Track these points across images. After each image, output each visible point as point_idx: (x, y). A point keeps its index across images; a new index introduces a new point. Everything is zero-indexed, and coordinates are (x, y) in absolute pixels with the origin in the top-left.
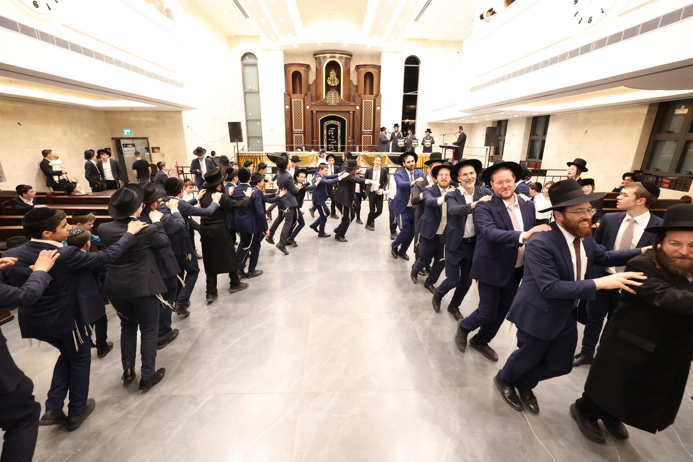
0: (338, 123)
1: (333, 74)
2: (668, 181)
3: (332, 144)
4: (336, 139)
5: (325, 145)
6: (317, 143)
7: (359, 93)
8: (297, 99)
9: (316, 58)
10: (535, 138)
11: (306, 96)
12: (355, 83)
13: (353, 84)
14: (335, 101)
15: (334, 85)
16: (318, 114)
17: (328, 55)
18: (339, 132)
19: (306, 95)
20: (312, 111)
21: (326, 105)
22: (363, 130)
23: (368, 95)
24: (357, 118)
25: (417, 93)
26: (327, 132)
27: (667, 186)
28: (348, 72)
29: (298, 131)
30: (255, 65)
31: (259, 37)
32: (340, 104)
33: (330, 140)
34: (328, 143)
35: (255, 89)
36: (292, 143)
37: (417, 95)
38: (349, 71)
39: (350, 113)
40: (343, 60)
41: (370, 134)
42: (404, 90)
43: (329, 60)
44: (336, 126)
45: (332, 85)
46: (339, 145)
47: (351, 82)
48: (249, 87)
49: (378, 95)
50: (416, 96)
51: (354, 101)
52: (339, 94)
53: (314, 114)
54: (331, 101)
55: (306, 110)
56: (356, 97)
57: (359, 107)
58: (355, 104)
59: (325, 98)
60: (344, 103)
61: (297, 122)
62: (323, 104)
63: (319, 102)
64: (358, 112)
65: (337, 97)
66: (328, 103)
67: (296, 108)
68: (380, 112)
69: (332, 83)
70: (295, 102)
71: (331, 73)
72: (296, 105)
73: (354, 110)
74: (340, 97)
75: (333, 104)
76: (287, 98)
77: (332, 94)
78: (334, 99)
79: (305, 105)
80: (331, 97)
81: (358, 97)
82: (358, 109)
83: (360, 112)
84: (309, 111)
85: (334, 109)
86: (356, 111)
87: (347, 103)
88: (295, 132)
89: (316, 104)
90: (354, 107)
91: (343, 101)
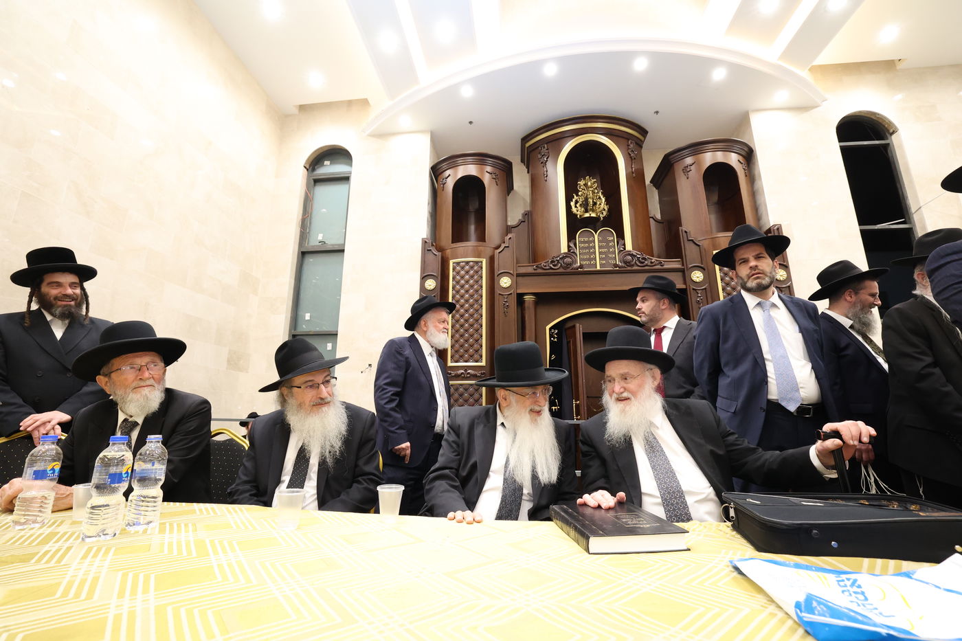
1: (589, 186)
8: (467, 256)
11: (498, 248)
13: (654, 218)
14: (606, 258)
15: (593, 215)
16: (543, 309)
17: (570, 128)
19: (500, 242)
20: (520, 297)
21: (570, 271)
23: (726, 235)
25: (907, 223)
29: (466, 368)
30: (345, 179)
31: (364, 103)
32: (625, 269)
35: (332, 242)
37: (909, 231)
40: (623, 142)
42: (857, 215)
43: (575, 143)
45: (587, 215)
48: (318, 237)
51: (674, 255)
52: (621, 235)
53: (526, 305)
54: (590, 260)
55: (497, 291)
56: (685, 239)
57: (702, 275)
58: (683, 265)
59: (566, 251)
60: (639, 264)
61: (462, 336)
62: (561, 270)
63: (545, 264)
64: (699, 292)
65: (611, 244)
66: (581, 267)
67: (462, 287)
68: (789, 287)
69: (586, 211)
70: (458, 268)
71: (582, 183)
72: (462, 277)
73: (684, 287)
74: (624, 245)
75: (598, 268)
76: (430, 257)
77: (594, 237)
78: (600, 253)
79: (496, 276)
80: (591, 245)
81: (692, 240)
82: (698, 281)
83: (708, 290)
84: (511, 294)
85: (603, 286)
86: (693, 289)
87: (651, 263)
88: (453, 373)
89: (535, 270)
90: (680, 274)
91: (635, 256)
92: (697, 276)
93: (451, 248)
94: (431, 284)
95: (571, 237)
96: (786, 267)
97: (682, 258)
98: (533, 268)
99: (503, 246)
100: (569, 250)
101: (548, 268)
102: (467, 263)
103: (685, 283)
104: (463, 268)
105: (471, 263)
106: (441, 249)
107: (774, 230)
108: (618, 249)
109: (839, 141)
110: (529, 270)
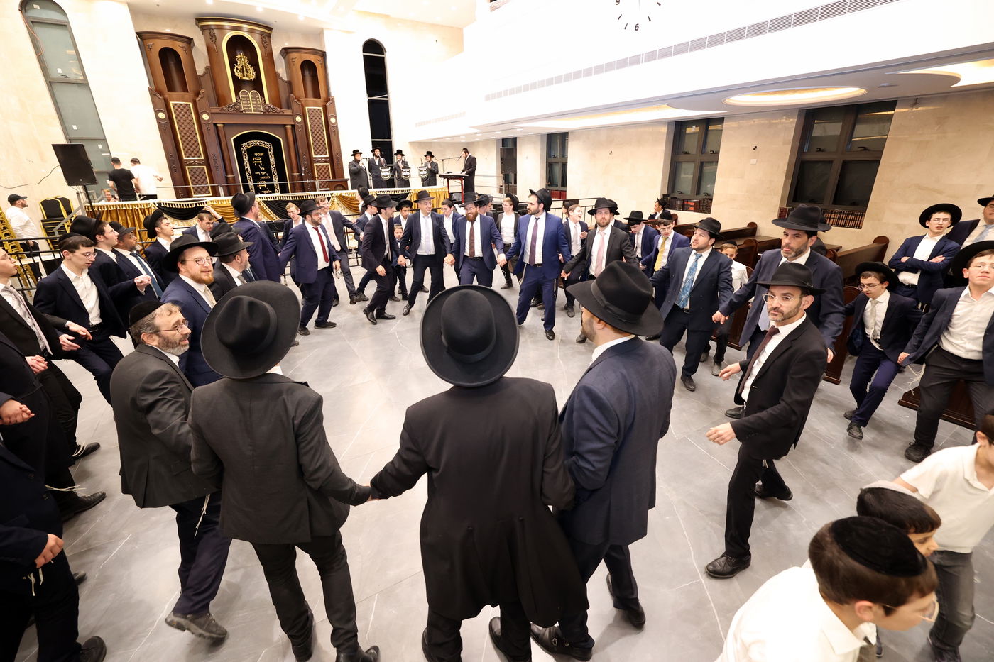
0: (267, 145)
1: (242, 59)
2: (693, 204)
3: (263, 180)
4: (269, 171)
5: (251, 183)
6: (234, 179)
7: (297, 95)
8: (177, 101)
9: (203, 28)
10: (553, 160)
11: (198, 96)
12: (285, 78)
13: (281, 79)
14: (256, 107)
15: (248, 79)
16: (228, 130)
17: (226, 24)
18: (272, 159)
19: (197, 94)
20: (215, 125)
21: (239, 112)
22: (314, 156)
23: (311, 99)
24: (298, 135)
25: (387, 97)
26: (250, 160)
27: (692, 208)
28: (269, 57)
29: (194, 160)
32: (267, 112)
33: (258, 173)
34: (256, 179)
35: (75, 76)
36: (186, 182)
37: (387, 101)
38: (271, 54)
39: (286, 129)
40: (258, 36)
41: (326, 162)
42: (367, 93)
43: (230, 34)
44: (265, 151)
45: (244, 78)
46: (276, 182)
47: (276, 75)
49: (328, 99)
50: (386, 103)
51: (289, 107)
52: (262, 95)
53: (219, 128)
54: (248, 107)
55: (202, 122)
56: (293, 101)
58: (292, 113)
59: (235, 101)
60: (273, 111)
61: (188, 144)
62: (234, 112)
63: (226, 108)
64: (300, 126)
65: (258, 99)
66: (244, 111)
67: (182, 118)
68: (336, 126)
69: (244, 76)
70: (176, 107)
71: (238, 56)
72: (180, 113)
73: (293, 124)
74: (264, 100)
75: (253, 112)
77: (249, 95)
78: (253, 104)
79: (199, 113)
80: (248, 99)
81: (295, 101)
82: (299, 121)
83: (304, 126)
84: (210, 123)
85: (257, 121)
86: (298, 125)
87: (279, 111)
88: (188, 163)
89: (220, 111)
90: (291, 117)
91: (271, 107)
92: (299, 119)
93: (168, 94)
94: (162, 116)
95: (237, 94)
96: (335, 117)
97: (292, 109)
98: (219, 109)
99: (201, 96)
100: (237, 101)
101: (228, 110)
102: (181, 105)
103: (294, 122)
104: (179, 107)
105: (183, 105)
107: (332, 99)
108: (262, 103)
109: (363, 52)
110: (217, 110)
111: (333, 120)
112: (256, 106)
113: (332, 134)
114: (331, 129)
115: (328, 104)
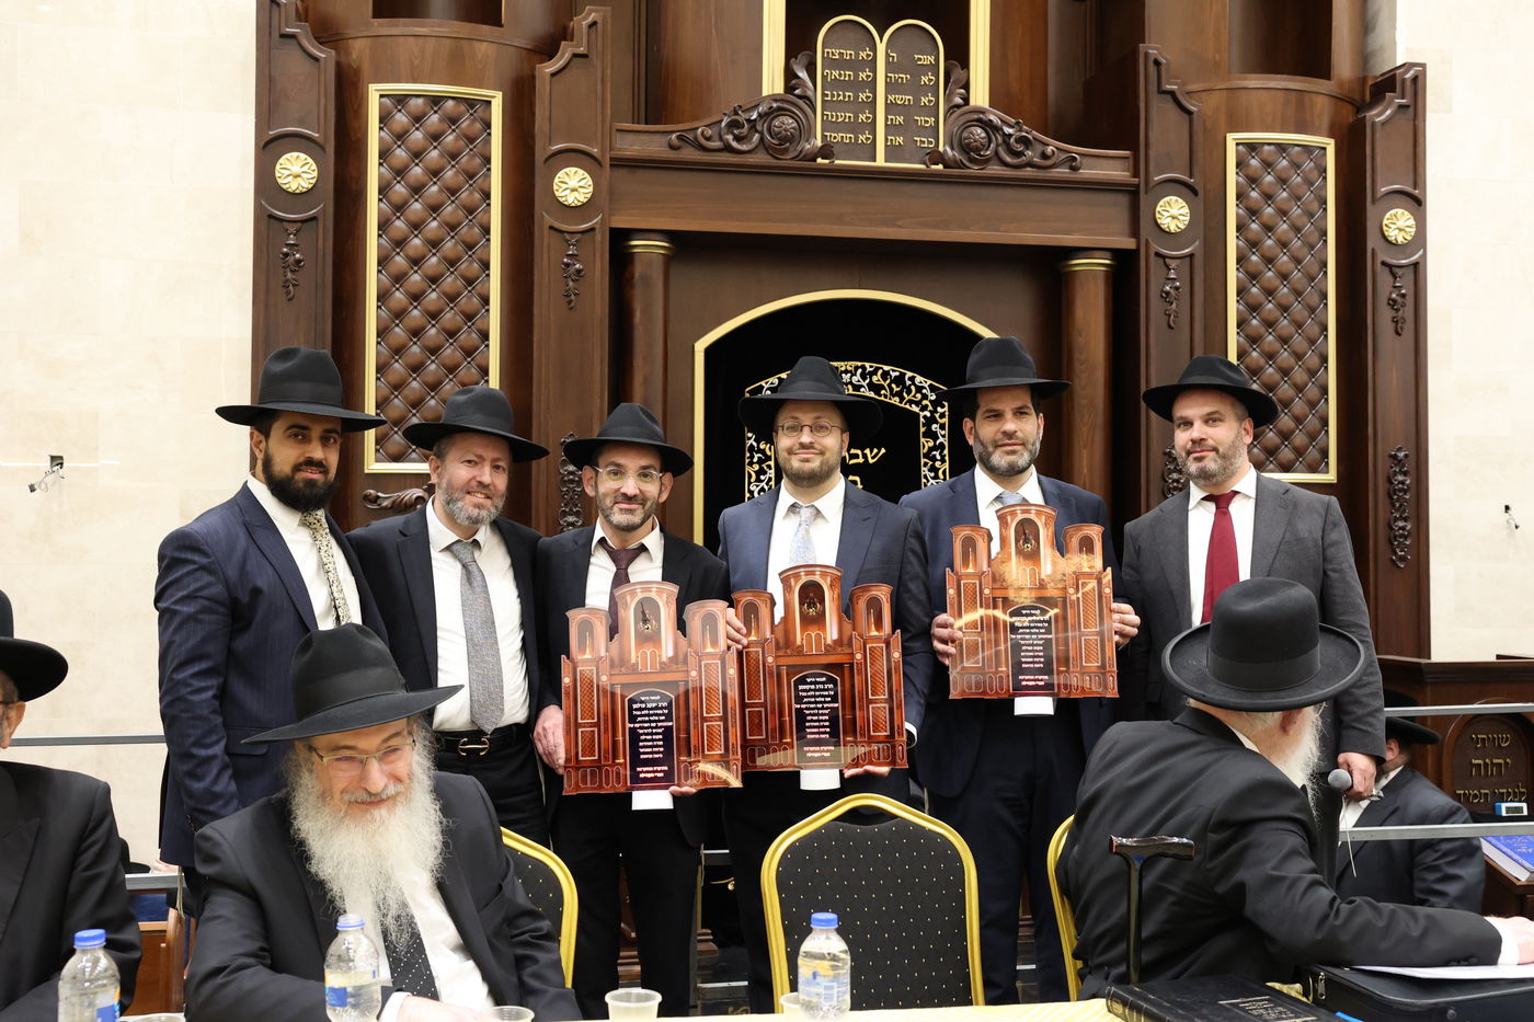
8: (418, 78)
11: (544, 50)
14: (907, 127)
20: (620, 241)
21: (790, 162)
39: (1064, 279)
52: (959, 53)
53: (639, 269)
54: (855, 127)
55: (545, 218)
56: (1155, 89)
57: (1186, 210)
58: (1136, 174)
59: (782, 91)
60: (1008, 159)
61: (416, 368)
62: (762, 158)
63: (709, 132)
64: (1173, 264)
65: (924, 79)
66: (826, 150)
67: (417, 190)
68: (1416, 265)
70: (401, 119)
72: (417, 155)
73: (1129, 243)
74: (966, 86)
75: (880, 161)
76: (292, 64)
77: (874, 49)
78: (890, 107)
79: (540, 156)
80: (862, 76)
81: (1172, 93)
82: (1173, 228)
83: (1199, 261)
84: (592, 229)
85: (891, 223)
86: (1158, 254)
87: (1044, 156)
89: (672, 147)
90: (1123, 200)
91: (997, 129)
92: (1173, 213)
93: (367, 35)
94: (298, 171)
95: (799, 41)
96: (1416, 202)
97: (1134, 148)
98: (663, 140)
99: (566, 52)
100: (789, 88)
101: (716, 144)
102: (436, 101)
103: (1135, 232)
104: (418, 119)
105: (450, 103)
106: (328, 33)
107: (1404, 81)
108: (948, 98)
110: (651, 144)
111: (1398, 224)
112: (905, 120)
113: (1381, 319)
114: (1382, 287)
115: (1380, 115)
